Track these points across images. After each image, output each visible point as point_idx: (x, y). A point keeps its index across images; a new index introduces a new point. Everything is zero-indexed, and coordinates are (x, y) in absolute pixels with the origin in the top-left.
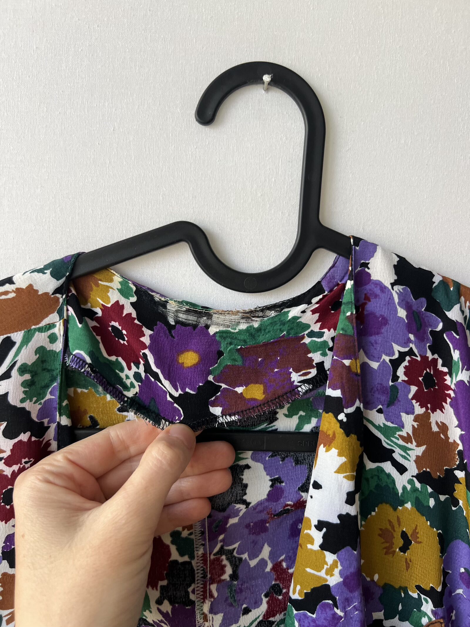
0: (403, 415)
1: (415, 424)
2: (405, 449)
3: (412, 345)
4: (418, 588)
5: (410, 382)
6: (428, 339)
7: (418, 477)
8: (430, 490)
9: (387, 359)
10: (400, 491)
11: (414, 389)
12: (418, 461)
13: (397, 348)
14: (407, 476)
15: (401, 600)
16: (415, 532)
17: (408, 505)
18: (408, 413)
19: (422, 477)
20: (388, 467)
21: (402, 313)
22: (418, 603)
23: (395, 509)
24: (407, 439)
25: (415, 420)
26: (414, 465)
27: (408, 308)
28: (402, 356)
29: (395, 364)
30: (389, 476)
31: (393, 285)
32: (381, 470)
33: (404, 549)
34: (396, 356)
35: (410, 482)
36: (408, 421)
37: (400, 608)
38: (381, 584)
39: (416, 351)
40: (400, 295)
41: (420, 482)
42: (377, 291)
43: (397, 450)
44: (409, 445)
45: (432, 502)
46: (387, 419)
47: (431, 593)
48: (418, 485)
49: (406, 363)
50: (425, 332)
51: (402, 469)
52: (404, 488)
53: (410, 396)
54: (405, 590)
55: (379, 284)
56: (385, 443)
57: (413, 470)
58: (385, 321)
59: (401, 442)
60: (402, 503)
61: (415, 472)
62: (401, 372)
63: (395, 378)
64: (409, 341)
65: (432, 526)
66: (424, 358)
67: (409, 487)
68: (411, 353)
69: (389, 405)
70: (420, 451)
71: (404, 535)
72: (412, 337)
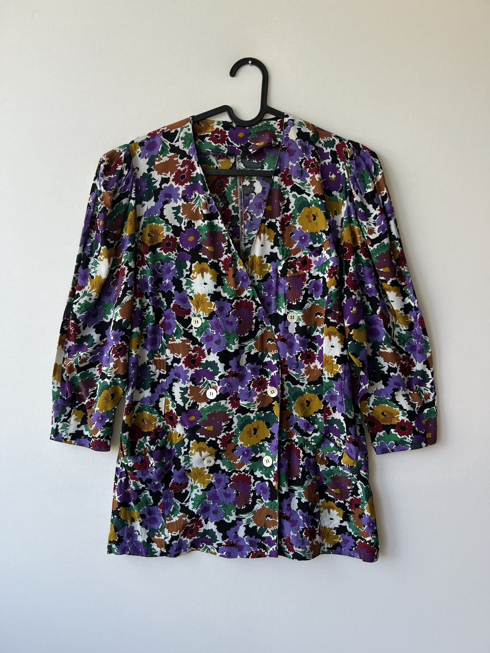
0: (306, 178)
1: (311, 180)
2: (309, 188)
3: (305, 156)
4: (321, 231)
5: (306, 168)
6: (310, 153)
7: (315, 196)
8: (319, 199)
9: (298, 162)
10: (310, 202)
11: (308, 169)
12: (314, 191)
13: (300, 158)
14: (311, 196)
15: (317, 236)
16: (317, 213)
17: (313, 206)
18: (308, 177)
19: (316, 196)
20: (304, 195)
21: (300, 147)
22: (321, 236)
23: (309, 208)
24: (309, 185)
25: (310, 179)
26: (313, 193)
27: (301, 145)
28: (302, 160)
29: (301, 163)
30: (305, 198)
31: (296, 140)
32: (302, 197)
33: (314, 220)
34: (301, 161)
35: (312, 198)
36: (308, 180)
37: (317, 239)
38: (309, 233)
39: (306, 158)
40: (299, 142)
41: (315, 197)
42: (292, 142)
43: (306, 189)
44: (310, 187)
45: (320, 203)
46: (301, 181)
47: (324, 231)
48: (315, 198)
49: (304, 162)
50: (309, 151)
51: (309, 195)
52: (311, 200)
53: (307, 172)
54: (317, 233)
55: (292, 140)
56: (302, 188)
57: (312, 194)
58: (295, 151)
59: (307, 187)
60: (311, 205)
61: (314, 195)
62: (303, 165)
63: (301, 167)
64: (304, 155)
65: (321, 210)
66: (310, 159)
67: (312, 200)
68: (305, 159)
69: (301, 176)
70: (314, 188)
71: (313, 215)
72: (304, 154)
